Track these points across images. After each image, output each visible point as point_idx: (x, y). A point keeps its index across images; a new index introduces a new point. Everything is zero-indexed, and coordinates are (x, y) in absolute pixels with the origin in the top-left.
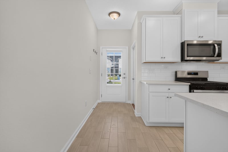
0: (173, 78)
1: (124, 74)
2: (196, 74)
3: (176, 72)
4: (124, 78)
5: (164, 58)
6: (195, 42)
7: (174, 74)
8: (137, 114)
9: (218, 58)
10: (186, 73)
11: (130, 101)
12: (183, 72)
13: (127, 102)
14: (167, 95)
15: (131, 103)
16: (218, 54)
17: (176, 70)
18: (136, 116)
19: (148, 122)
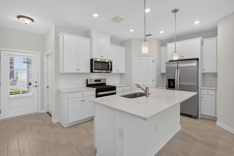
0: (85, 85)
1: (36, 82)
2: (99, 81)
3: (87, 80)
4: (36, 86)
5: (79, 70)
6: (98, 60)
7: (86, 81)
8: (54, 120)
9: (110, 71)
10: (94, 80)
11: (44, 110)
12: (92, 80)
13: (39, 112)
14: (82, 99)
15: (45, 112)
16: (111, 68)
17: (87, 78)
18: (54, 122)
19: (67, 124)
